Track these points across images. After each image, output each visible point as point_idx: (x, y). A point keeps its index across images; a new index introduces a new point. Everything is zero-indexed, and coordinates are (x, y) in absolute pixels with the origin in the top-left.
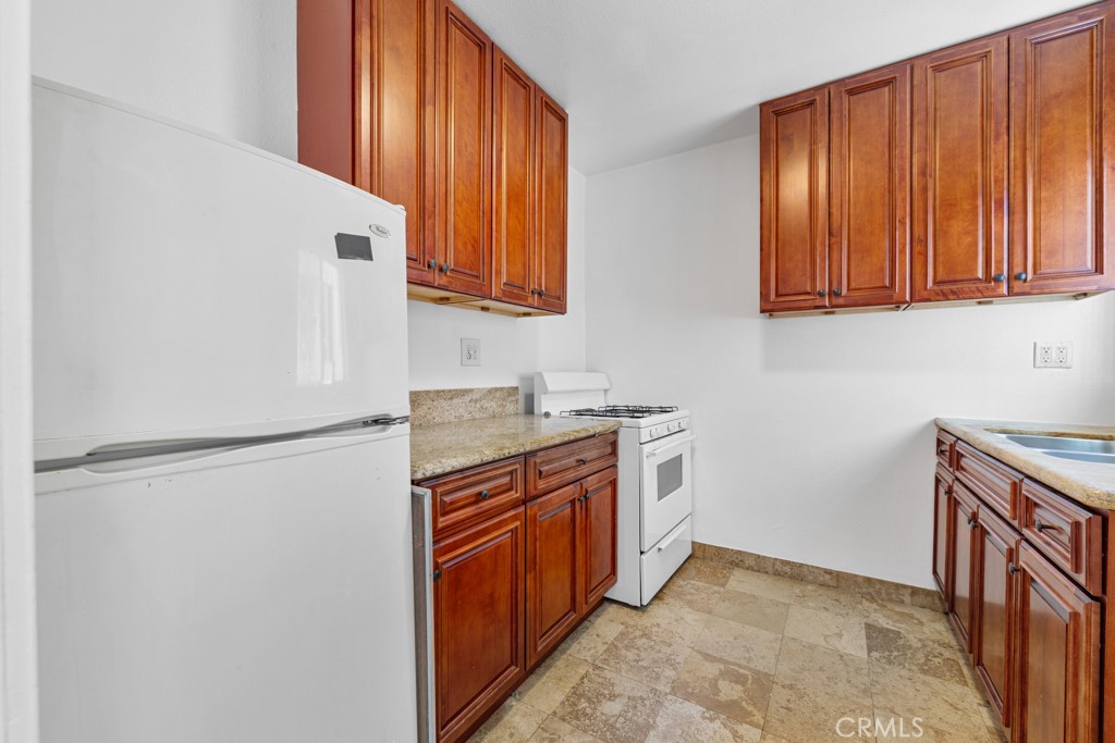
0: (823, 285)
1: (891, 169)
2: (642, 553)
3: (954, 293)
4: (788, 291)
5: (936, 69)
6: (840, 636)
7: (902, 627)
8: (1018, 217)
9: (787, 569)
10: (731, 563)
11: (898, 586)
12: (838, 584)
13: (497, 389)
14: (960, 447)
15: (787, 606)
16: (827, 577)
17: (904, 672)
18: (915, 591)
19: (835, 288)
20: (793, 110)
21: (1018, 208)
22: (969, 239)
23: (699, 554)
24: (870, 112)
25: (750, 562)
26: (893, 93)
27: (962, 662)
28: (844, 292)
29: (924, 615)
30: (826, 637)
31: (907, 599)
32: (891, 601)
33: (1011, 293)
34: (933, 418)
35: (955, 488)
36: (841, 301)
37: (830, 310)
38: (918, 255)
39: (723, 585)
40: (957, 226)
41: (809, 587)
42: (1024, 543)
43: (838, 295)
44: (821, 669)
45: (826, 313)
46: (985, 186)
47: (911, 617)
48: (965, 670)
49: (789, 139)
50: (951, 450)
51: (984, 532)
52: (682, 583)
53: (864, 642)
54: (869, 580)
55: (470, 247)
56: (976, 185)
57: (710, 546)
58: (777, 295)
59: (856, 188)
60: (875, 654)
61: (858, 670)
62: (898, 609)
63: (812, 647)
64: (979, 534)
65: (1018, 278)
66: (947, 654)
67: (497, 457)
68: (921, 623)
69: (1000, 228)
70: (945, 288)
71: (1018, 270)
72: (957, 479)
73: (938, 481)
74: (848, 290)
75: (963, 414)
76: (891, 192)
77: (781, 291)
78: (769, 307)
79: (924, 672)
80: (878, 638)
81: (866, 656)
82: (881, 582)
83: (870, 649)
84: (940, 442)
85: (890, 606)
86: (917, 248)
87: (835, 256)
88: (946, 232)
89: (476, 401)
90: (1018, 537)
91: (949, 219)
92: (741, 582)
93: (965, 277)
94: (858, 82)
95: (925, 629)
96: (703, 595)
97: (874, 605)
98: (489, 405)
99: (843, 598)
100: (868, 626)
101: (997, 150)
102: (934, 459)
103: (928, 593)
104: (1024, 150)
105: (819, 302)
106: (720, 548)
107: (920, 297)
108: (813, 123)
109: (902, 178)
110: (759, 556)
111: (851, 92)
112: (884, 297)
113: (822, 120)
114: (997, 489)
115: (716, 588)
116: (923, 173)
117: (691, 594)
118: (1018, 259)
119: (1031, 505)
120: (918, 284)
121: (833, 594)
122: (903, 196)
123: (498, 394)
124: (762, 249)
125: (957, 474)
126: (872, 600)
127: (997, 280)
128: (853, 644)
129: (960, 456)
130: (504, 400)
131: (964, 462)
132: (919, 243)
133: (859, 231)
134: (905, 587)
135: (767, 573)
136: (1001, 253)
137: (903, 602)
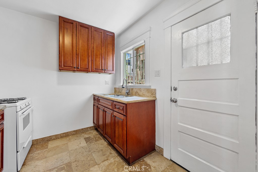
0: (75, 66)
1: (88, 45)
2: (17, 152)
3: (97, 71)
4: (67, 66)
5: (95, 30)
6: (80, 143)
7: (90, 135)
8: (105, 60)
9: (64, 135)
10: (47, 141)
11: (87, 128)
12: (77, 133)
14: (99, 98)
15: (67, 144)
16: (74, 132)
17: (93, 143)
18: (90, 127)
19: (78, 67)
20: (68, 22)
21: (105, 59)
22: (99, 62)
23: (35, 143)
24: (84, 31)
25: (54, 138)
26: (88, 30)
27: (100, 136)
28: (79, 68)
29: (92, 131)
30: (78, 145)
31: (89, 130)
32: (86, 131)
33: (104, 72)
34: (92, 94)
35: (98, 106)
36: (79, 70)
37: (74, 71)
38: (92, 63)
39: (47, 148)
40: (98, 60)
41: (70, 137)
43: (78, 68)
44: (80, 153)
46: (101, 54)
47: (90, 133)
48: (101, 137)
49: (67, 29)
50: (96, 99)
51: (106, 112)
52: (32, 155)
53: (85, 142)
54: (82, 129)
56: (100, 53)
57: (39, 139)
58: (64, 66)
59: (82, 47)
60: (88, 143)
61: (86, 148)
62: (88, 132)
63: (76, 149)
64: (104, 112)
65: (105, 70)
66: (98, 136)
68: (92, 133)
69: (103, 61)
70: (96, 70)
71: (105, 69)
72: (99, 104)
73: (94, 105)
74: (80, 68)
75: (99, 93)
76: (88, 50)
77: (65, 65)
78: (62, 69)
79: (96, 141)
80: (87, 140)
81: (86, 144)
82: (85, 128)
83: (87, 143)
84: (94, 98)
85: (87, 132)
86: (92, 62)
87: (78, 60)
88: (96, 60)
90: (113, 111)
91: (97, 58)
92: (51, 145)
93: (99, 69)
94: (82, 24)
95: (93, 134)
96: (41, 154)
97: (84, 134)
99: (78, 135)
100: (85, 138)
101: (103, 48)
102: (93, 101)
103: (92, 127)
104: (106, 50)
105: (74, 69)
106: (43, 138)
107: (93, 71)
108: (73, 28)
109: (90, 48)
110: (56, 135)
111: (81, 26)
112: (86, 70)
113: (75, 29)
114: (109, 104)
115: (45, 150)
116: (93, 48)
117: (37, 156)
118: (105, 67)
119: (115, 105)
120: (92, 69)
121: (75, 135)
122: (90, 51)
124: (59, 53)
125: (99, 103)
126: (83, 133)
127: (103, 70)
128: (83, 143)
129: (99, 100)
132: (92, 61)
133: (82, 56)
134: (88, 127)
135: (59, 138)
136: (103, 65)
137: (88, 131)
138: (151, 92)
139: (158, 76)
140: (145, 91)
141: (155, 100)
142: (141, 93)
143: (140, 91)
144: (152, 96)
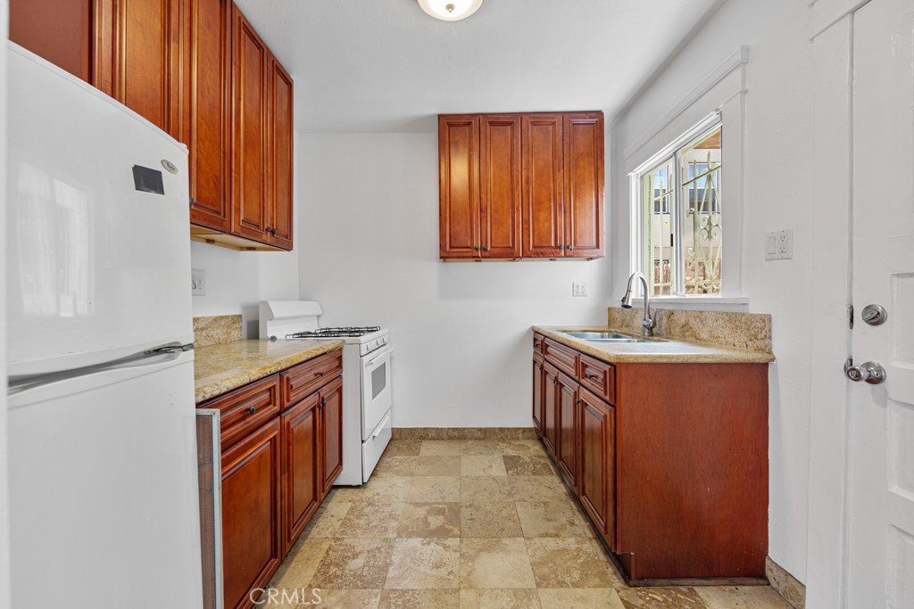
0: (477, 243)
1: (512, 177)
2: (363, 442)
3: (542, 254)
4: (457, 245)
5: (534, 124)
6: (491, 467)
7: (520, 453)
8: (568, 214)
9: (456, 433)
10: (420, 438)
11: (516, 429)
12: (487, 436)
13: (222, 318)
14: (547, 341)
15: (459, 457)
16: (479, 433)
17: (526, 478)
18: (524, 430)
19: (484, 246)
20: (458, 125)
21: (568, 210)
22: (547, 224)
23: (397, 436)
24: (501, 136)
25: (433, 434)
26: (513, 130)
27: (549, 463)
28: (489, 248)
29: (529, 443)
30: (484, 470)
31: (521, 436)
32: (513, 439)
33: (566, 256)
34: (530, 326)
35: (545, 365)
36: (487, 254)
37: (477, 258)
38: (526, 230)
39: (417, 454)
40: (543, 216)
41: (470, 442)
42: (581, 388)
43: (486, 250)
44: (485, 490)
45: (477, 261)
46: (555, 195)
47: (523, 446)
48: (551, 467)
49: (456, 143)
50: (541, 343)
51: (562, 386)
52: (388, 460)
53: (503, 467)
54: (501, 429)
55: (212, 184)
56: (550, 195)
57: (405, 429)
58: (451, 247)
59: (495, 184)
60: (510, 472)
61: (503, 484)
62: (517, 443)
63: (477, 478)
64: (559, 386)
65: (568, 247)
66: (543, 461)
67: (261, 376)
68: (529, 448)
69: (561, 219)
70: (538, 250)
71: (568, 243)
72: (545, 360)
73: (534, 362)
74: (491, 247)
75: (546, 324)
76: (512, 190)
77: (453, 245)
78: (446, 255)
79: (534, 474)
80: (511, 463)
81: (506, 474)
82: (508, 429)
83: (507, 470)
84: (535, 340)
85: (513, 442)
86: (525, 226)
87: (484, 225)
88: (538, 219)
89: (202, 329)
90: (578, 385)
91: (539, 211)
92: (428, 449)
93: (547, 245)
94: (495, 118)
95: (531, 451)
96: (405, 464)
97: (505, 444)
98: (214, 333)
99: (488, 444)
100: (504, 457)
101: (559, 175)
102: (531, 350)
103: (530, 429)
104: (570, 179)
105: (475, 254)
106: (411, 429)
107: (527, 255)
108: (471, 137)
109: (517, 184)
110: (438, 429)
111: (492, 124)
112: (509, 254)
113: (476, 136)
114: (567, 361)
115: (413, 458)
116: (527, 183)
117: (397, 466)
118: (568, 238)
119: (584, 366)
120: (526, 248)
121: (482, 443)
122: (518, 193)
123: (223, 322)
124: (440, 215)
125: (546, 357)
126: (504, 441)
127: (560, 248)
128: (499, 470)
129: (547, 346)
130: (228, 327)
131: (549, 349)
132: (525, 222)
133: (497, 211)
134: (519, 429)
135: (443, 439)
136: (561, 233)
137: (518, 439)
138: (748, 330)
139: (783, 258)
140: (721, 321)
141: (765, 366)
142: (706, 329)
143: (702, 321)
144: (749, 343)
